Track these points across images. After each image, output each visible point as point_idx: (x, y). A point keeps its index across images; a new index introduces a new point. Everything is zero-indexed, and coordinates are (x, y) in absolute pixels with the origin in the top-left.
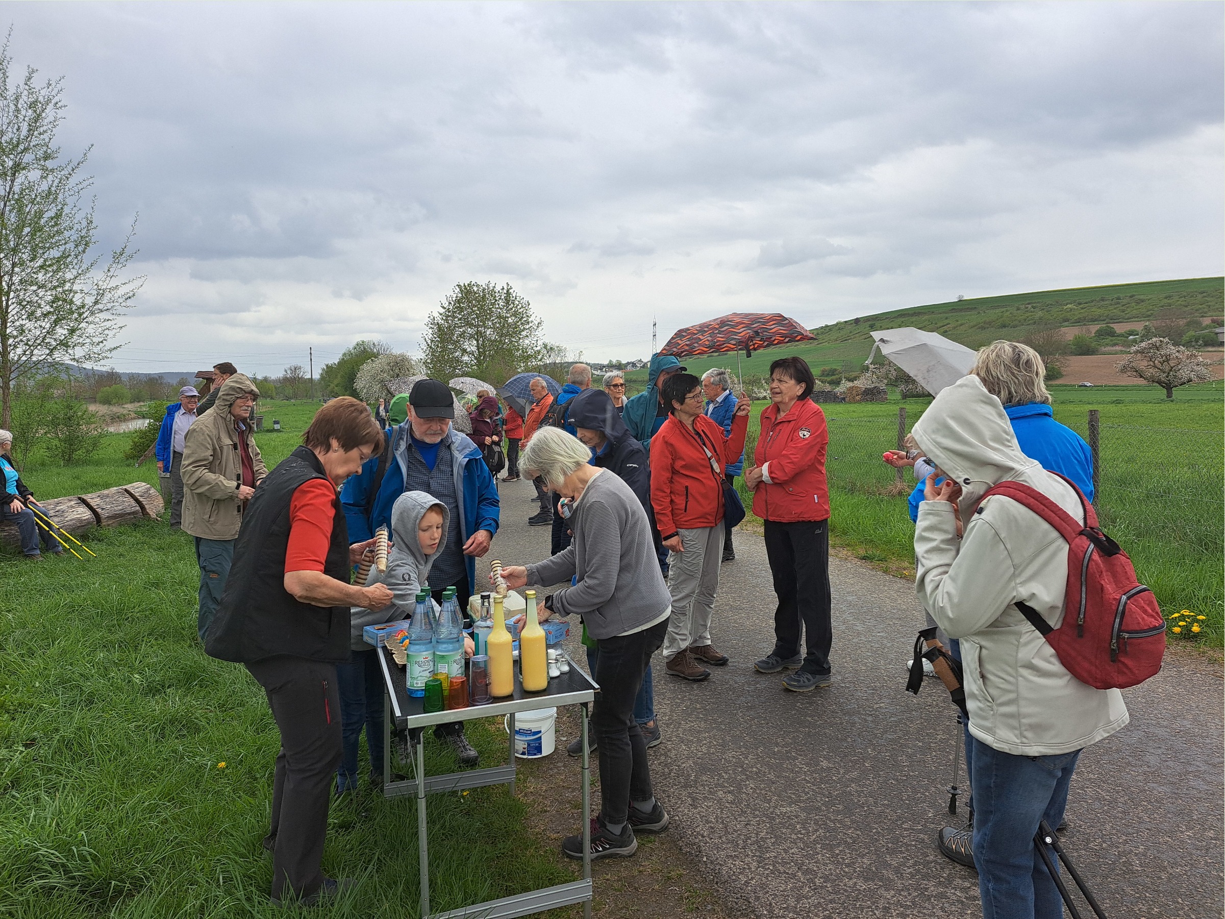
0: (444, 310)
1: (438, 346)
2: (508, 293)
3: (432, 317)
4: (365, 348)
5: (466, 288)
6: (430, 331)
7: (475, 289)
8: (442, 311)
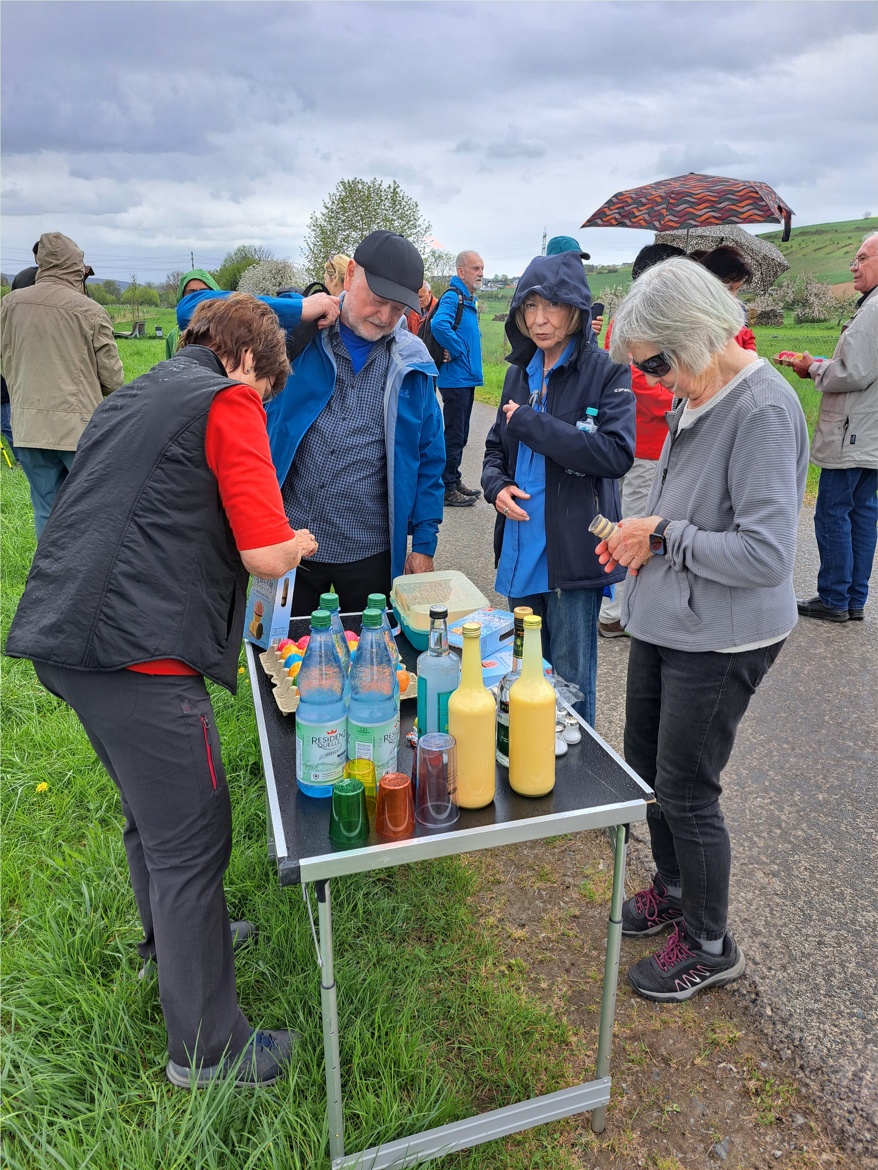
0: (327, 211)
1: (320, 250)
2: (395, 192)
3: (314, 218)
4: (246, 255)
5: (350, 186)
6: (313, 233)
7: (360, 186)
8: (325, 211)
